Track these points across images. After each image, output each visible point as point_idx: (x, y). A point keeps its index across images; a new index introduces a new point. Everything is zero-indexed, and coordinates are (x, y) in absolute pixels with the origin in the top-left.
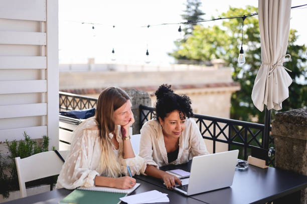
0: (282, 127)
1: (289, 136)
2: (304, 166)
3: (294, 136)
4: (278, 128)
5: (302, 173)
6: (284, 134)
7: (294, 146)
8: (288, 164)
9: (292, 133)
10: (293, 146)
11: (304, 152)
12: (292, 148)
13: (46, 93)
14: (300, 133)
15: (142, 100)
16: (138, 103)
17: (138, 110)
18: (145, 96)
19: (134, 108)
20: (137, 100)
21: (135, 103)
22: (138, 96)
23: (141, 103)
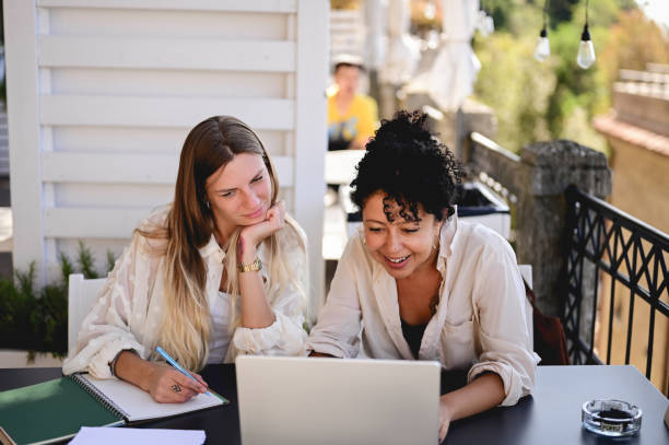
13: (293, 131)
15: (577, 174)
16: (561, 181)
17: (563, 200)
18: (593, 163)
19: (548, 193)
20: (560, 171)
21: (552, 178)
22: (566, 159)
23: (572, 181)
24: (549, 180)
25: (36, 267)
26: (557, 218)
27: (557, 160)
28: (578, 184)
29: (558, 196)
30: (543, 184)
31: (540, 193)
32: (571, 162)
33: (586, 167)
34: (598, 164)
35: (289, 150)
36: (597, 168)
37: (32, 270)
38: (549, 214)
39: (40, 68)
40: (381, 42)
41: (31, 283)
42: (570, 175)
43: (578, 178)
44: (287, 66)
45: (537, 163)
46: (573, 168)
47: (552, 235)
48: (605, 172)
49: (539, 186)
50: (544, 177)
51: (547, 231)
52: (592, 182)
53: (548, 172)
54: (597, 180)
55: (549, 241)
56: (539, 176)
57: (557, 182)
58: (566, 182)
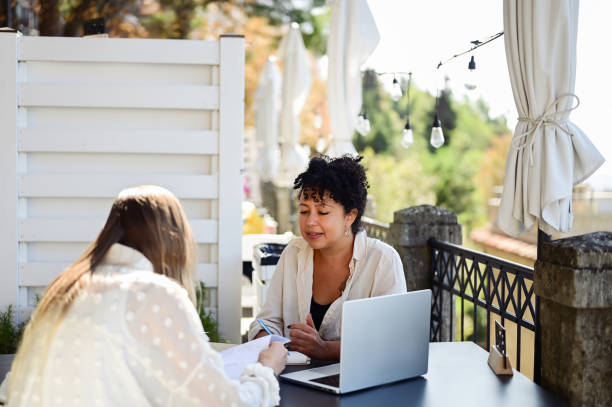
1: (553, 298)
2: (575, 375)
3: (558, 298)
7: (563, 325)
9: (556, 291)
10: (561, 322)
11: (574, 340)
12: (560, 328)
14: (565, 289)
15: (435, 228)
16: (423, 234)
17: (426, 249)
18: (447, 220)
19: (413, 244)
20: (422, 227)
21: (417, 233)
22: (426, 219)
23: (432, 234)
24: (414, 233)
25: (12, 309)
26: (421, 263)
27: (420, 219)
28: (436, 236)
29: (422, 247)
30: (410, 237)
31: (407, 244)
32: (431, 220)
33: (442, 224)
34: (451, 221)
35: (213, 215)
36: (450, 224)
37: (10, 312)
38: (415, 260)
39: (19, 152)
40: (275, 154)
41: (9, 322)
42: (430, 230)
43: (436, 232)
44: (212, 150)
45: (405, 222)
46: (432, 224)
47: (419, 277)
48: (456, 227)
49: (407, 239)
50: (410, 231)
51: (415, 274)
52: (447, 235)
53: (412, 227)
54: (450, 233)
55: (416, 281)
56: (406, 231)
57: (420, 236)
58: (427, 236)
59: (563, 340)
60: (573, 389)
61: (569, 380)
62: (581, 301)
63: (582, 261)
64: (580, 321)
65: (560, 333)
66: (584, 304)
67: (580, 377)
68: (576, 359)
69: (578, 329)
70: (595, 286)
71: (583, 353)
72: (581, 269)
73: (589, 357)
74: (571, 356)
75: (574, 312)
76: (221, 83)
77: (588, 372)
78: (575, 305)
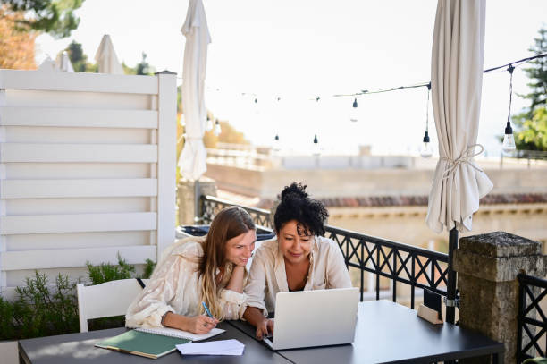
0: (466, 260)
1: (474, 275)
2: (494, 323)
3: (479, 275)
4: (461, 260)
5: (491, 334)
6: (468, 271)
7: (482, 292)
8: (474, 320)
9: (478, 271)
10: (480, 290)
11: (493, 301)
12: (479, 293)
13: (157, 197)
14: (487, 270)
59: (482, 301)
60: (493, 331)
61: (489, 326)
62: (500, 278)
63: (499, 253)
64: (498, 290)
65: (479, 297)
66: (501, 280)
67: (497, 324)
68: (495, 313)
69: (497, 294)
70: (507, 268)
71: (499, 309)
72: (499, 258)
73: (502, 311)
74: (491, 312)
75: (494, 284)
76: (160, 109)
77: (502, 320)
78: (497, 281)
